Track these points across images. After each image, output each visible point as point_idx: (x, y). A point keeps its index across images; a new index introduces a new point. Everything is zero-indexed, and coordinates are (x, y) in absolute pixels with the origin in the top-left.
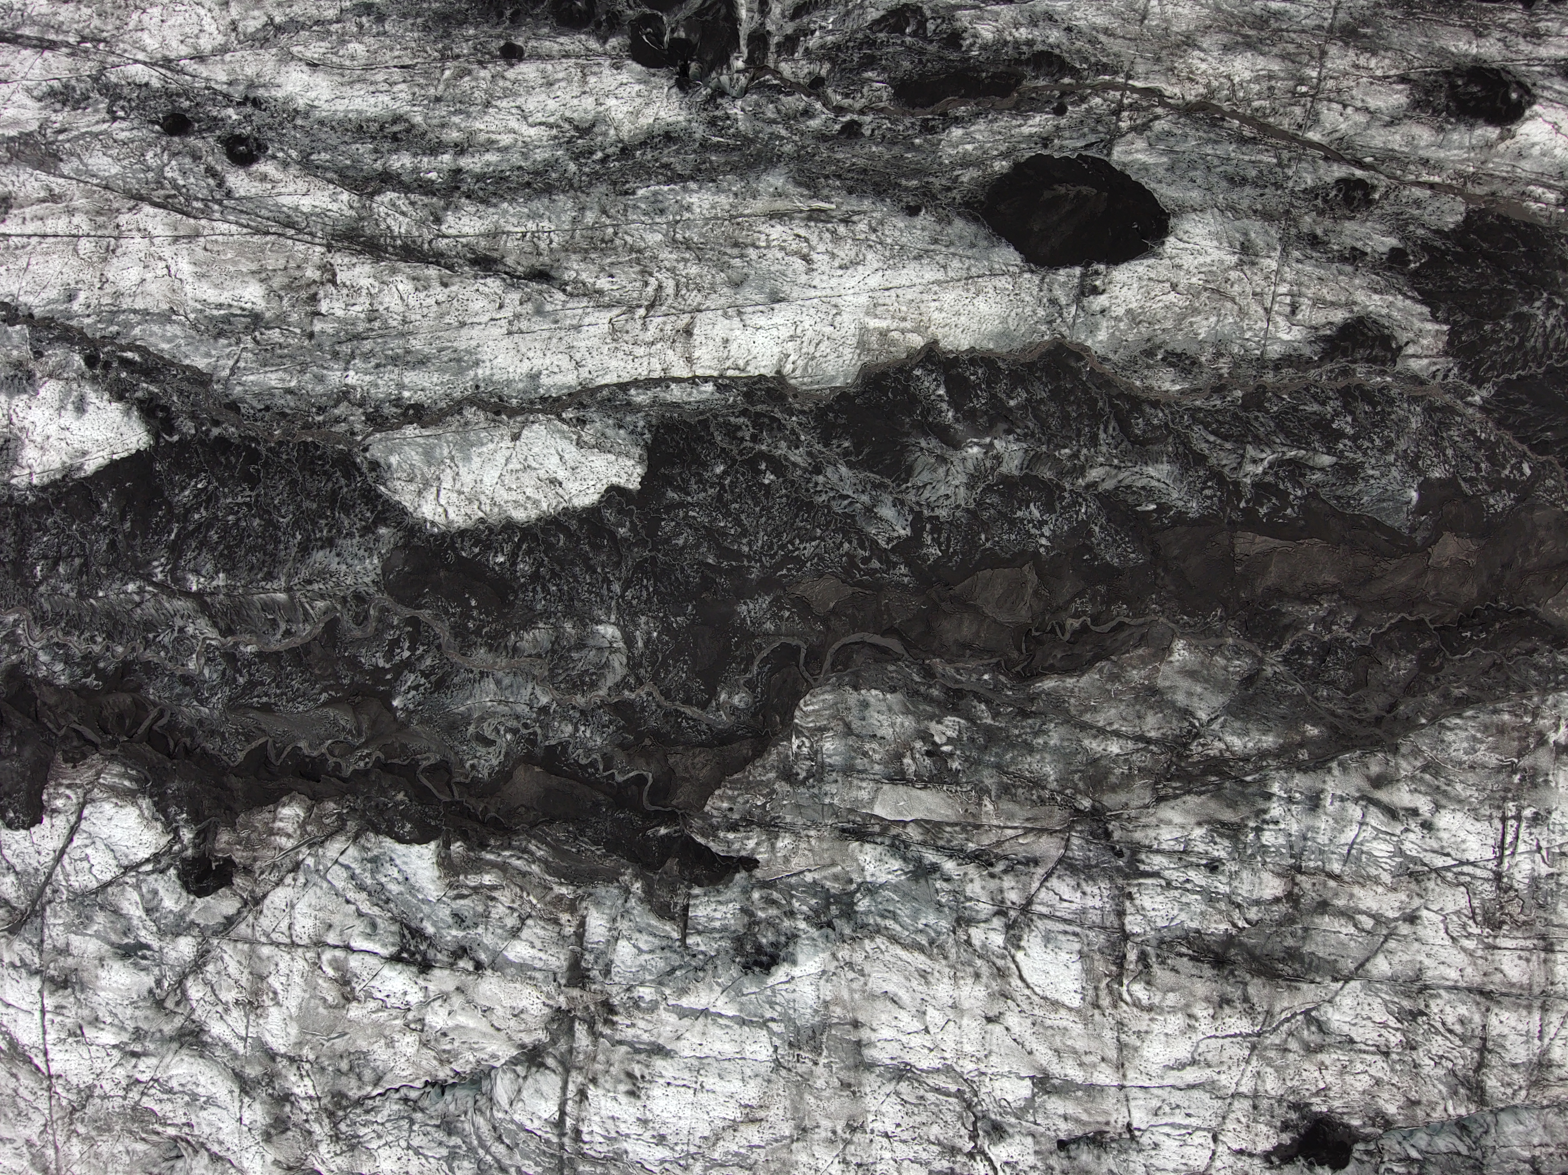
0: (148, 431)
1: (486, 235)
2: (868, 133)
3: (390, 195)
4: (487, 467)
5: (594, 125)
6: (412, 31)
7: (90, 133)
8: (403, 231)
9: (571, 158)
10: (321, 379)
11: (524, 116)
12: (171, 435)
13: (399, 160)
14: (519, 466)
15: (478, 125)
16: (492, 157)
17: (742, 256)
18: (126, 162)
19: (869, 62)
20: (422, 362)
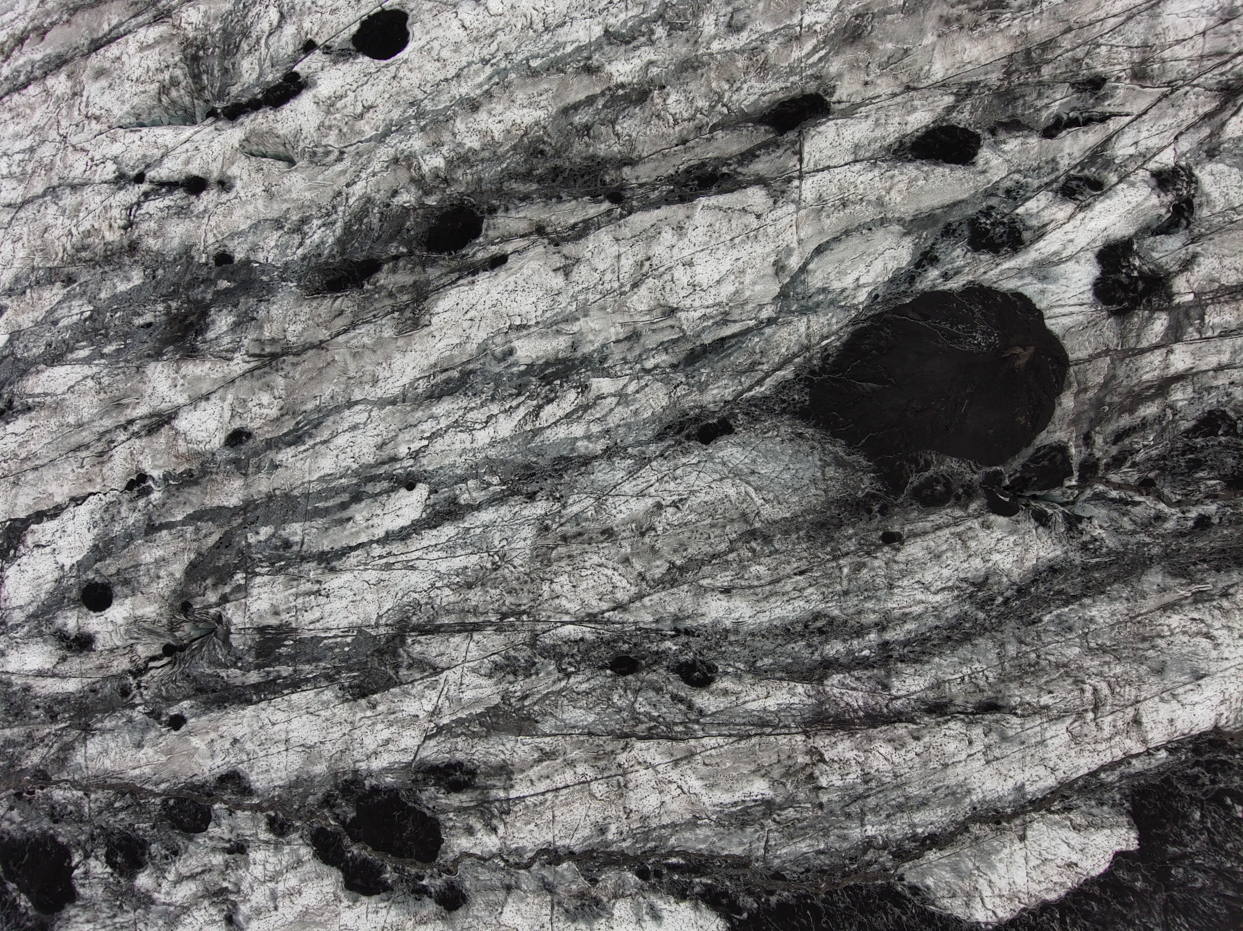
0: (720, 916)
1: (931, 688)
2: (1217, 521)
3: (836, 678)
4: (1013, 869)
5: (987, 578)
6: (799, 543)
7: (553, 693)
8: (861, 703)
9: (977, 609)
10: (844, 838)
11: (926, 588)
12: (741, 915)
13: (832, 648)
14: (1039, 862)
15: (890, 605)
16: (910, 626)
17: (1153, 647)
18: (598, 709)
19: (1196, 465)
20: (924, 803)
